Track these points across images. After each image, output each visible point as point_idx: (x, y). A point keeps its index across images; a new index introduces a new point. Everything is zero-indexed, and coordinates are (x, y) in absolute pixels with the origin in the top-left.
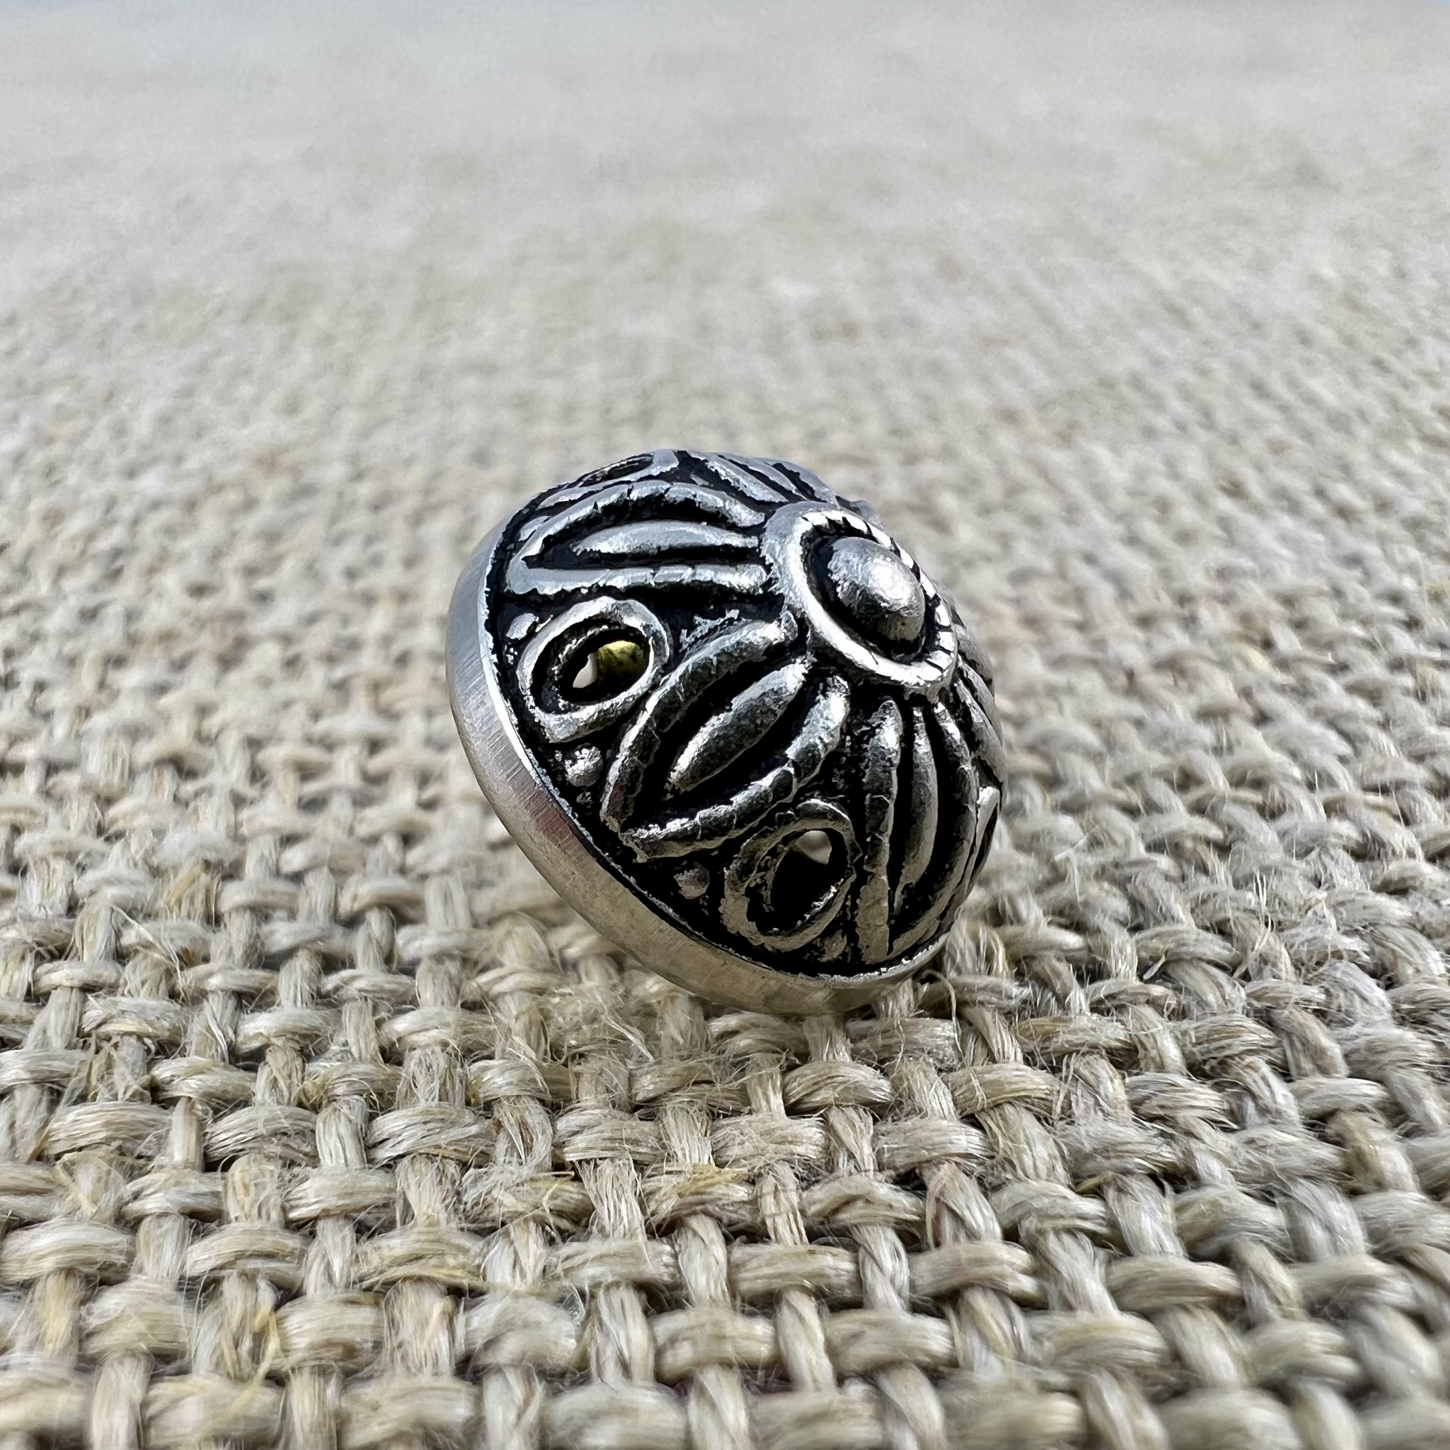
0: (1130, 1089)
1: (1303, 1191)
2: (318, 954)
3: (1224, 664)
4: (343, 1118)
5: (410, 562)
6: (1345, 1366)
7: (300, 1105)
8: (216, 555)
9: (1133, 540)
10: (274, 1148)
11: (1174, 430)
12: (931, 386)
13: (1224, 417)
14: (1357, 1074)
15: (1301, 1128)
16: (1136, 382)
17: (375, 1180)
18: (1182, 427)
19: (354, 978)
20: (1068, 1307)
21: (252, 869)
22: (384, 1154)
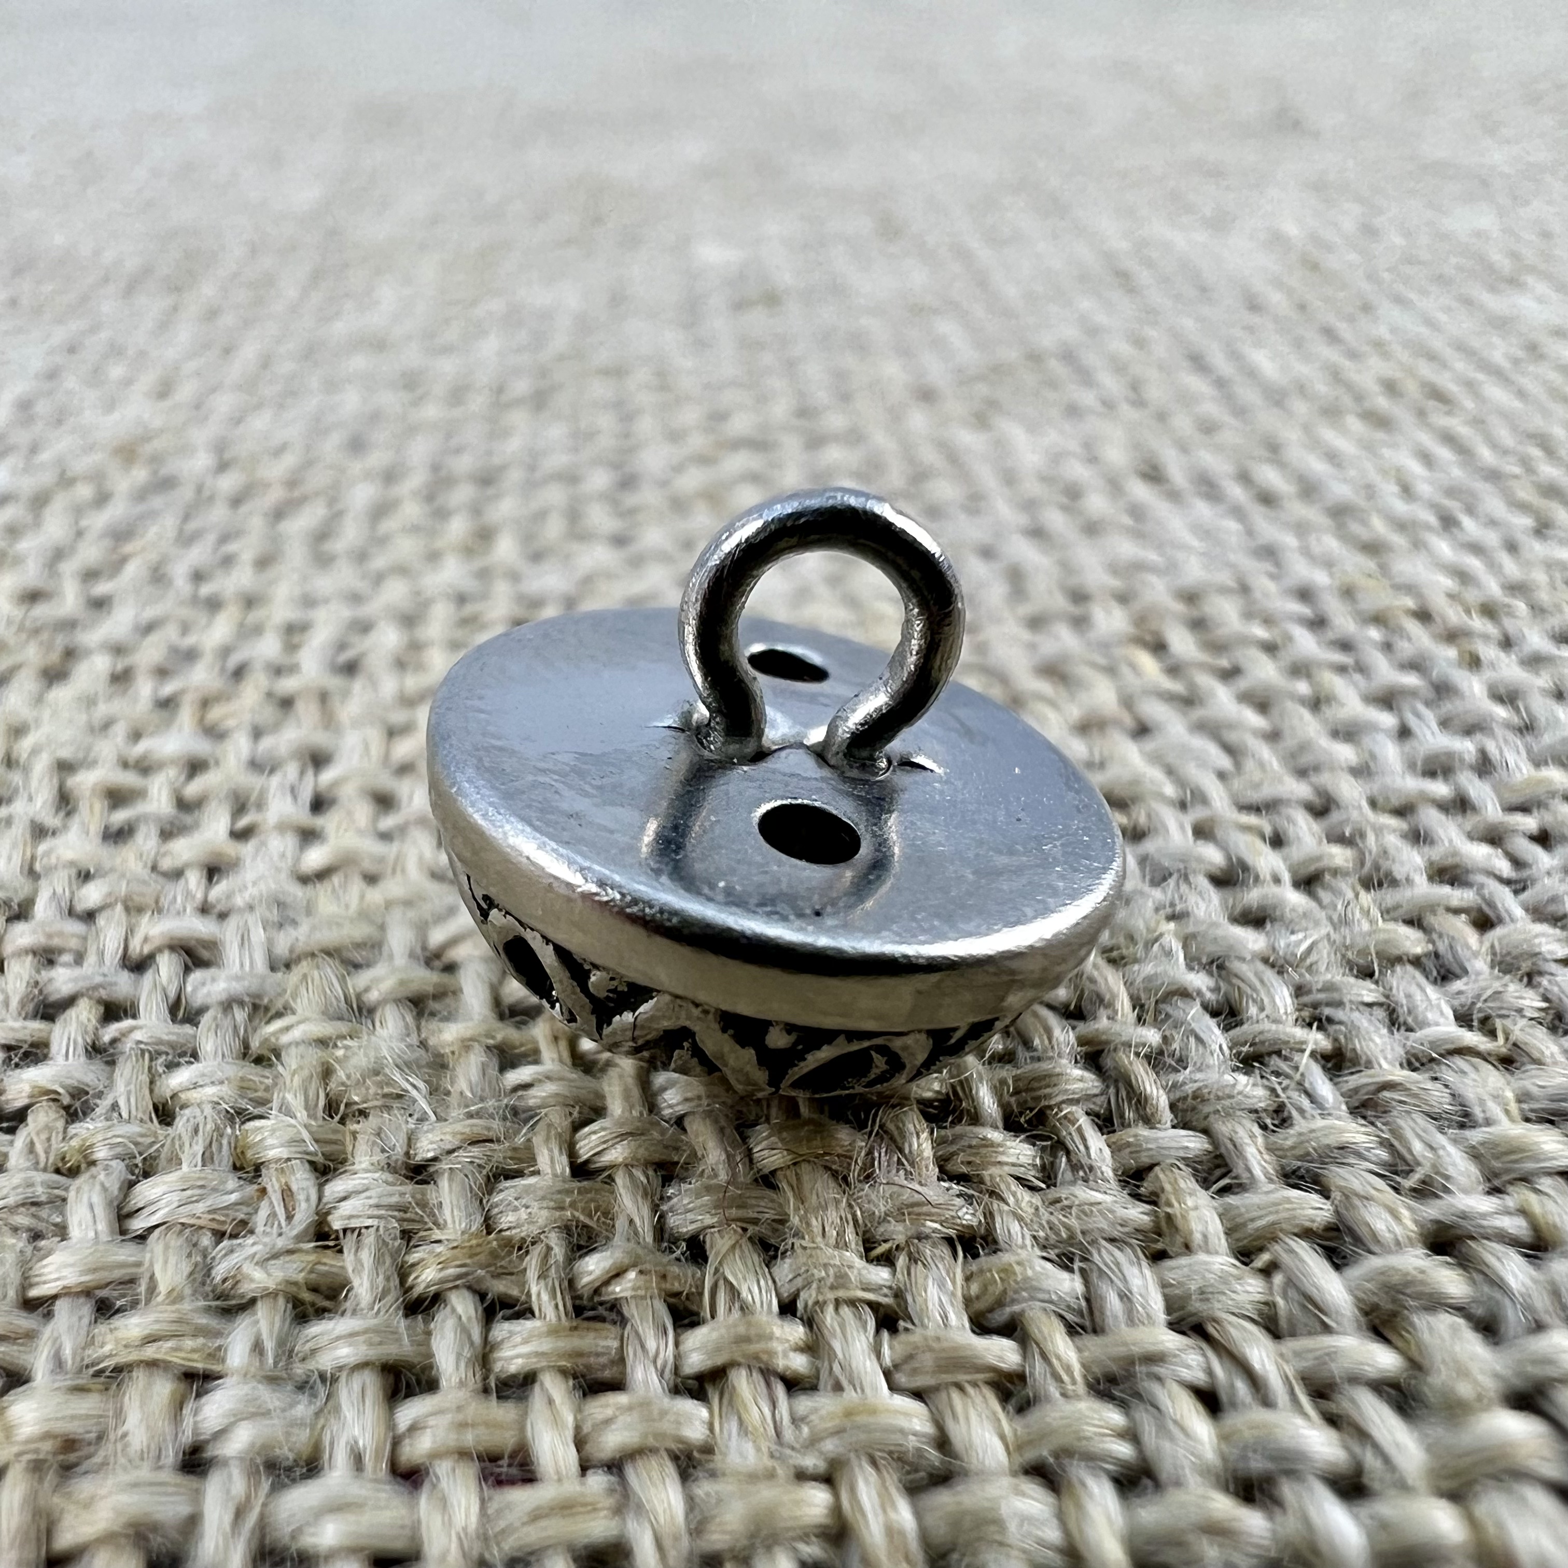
0: (938, 1144)
1: (1105, 1255)
2: (100, 1001)
3: (1111, 671)
4: (98, 1187)
5: (264, 563)
6: (1124, 1450)
7: (58, 1171)
8: (58, 555)
9: (1037, 533)
10: (22, 1219)
11: (1099, 408)
12: (849, 361)
13: (1156, 393)
14: (1183, 1124)
15: (1114, 1184)
16: (1068, 356)
17: (126, 1253)
18: (1109, 405)
19: (132, 1030)
20: (838, 1388)
21: (42, 909)
22: (138, 1224)
